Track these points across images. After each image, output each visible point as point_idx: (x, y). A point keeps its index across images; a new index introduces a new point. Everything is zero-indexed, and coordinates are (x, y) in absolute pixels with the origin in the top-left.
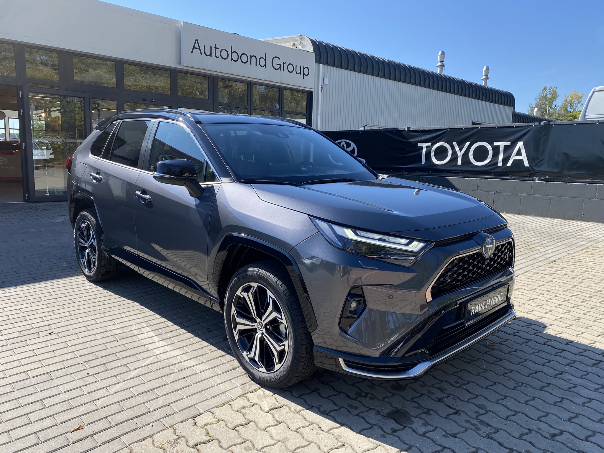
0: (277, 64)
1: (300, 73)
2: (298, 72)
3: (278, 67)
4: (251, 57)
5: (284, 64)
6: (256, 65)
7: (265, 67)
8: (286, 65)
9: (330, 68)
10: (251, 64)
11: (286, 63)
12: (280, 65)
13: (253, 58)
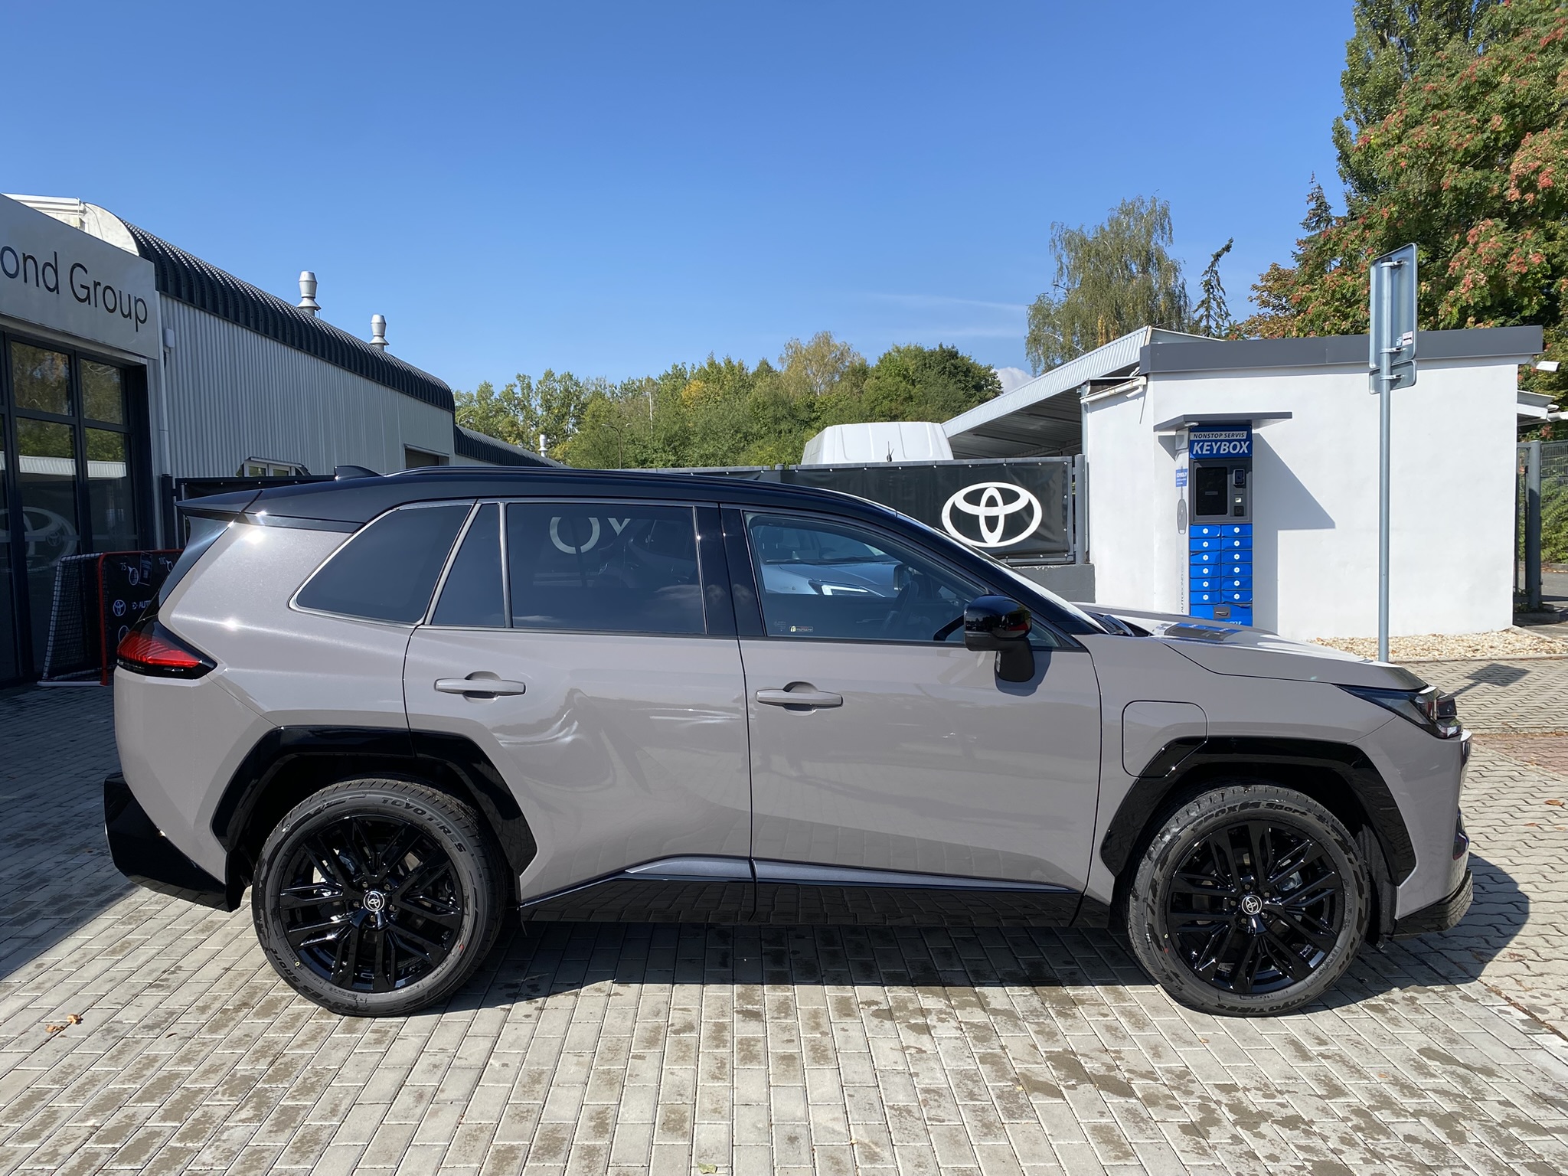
0: (82, 286)
1: (130, 314)
2: (126, 313)
3: (83, 294)
4: (25, 259)
5: (97, 284)
6: (38, 285)
7: (58, 293)
8: (100, 289)
9: (173, 304)
10: (26, 281)
11: (99, 284)
12: (88, 288)
13: (30, 262)
